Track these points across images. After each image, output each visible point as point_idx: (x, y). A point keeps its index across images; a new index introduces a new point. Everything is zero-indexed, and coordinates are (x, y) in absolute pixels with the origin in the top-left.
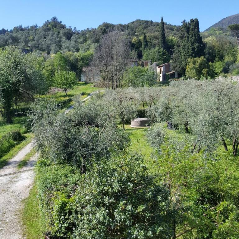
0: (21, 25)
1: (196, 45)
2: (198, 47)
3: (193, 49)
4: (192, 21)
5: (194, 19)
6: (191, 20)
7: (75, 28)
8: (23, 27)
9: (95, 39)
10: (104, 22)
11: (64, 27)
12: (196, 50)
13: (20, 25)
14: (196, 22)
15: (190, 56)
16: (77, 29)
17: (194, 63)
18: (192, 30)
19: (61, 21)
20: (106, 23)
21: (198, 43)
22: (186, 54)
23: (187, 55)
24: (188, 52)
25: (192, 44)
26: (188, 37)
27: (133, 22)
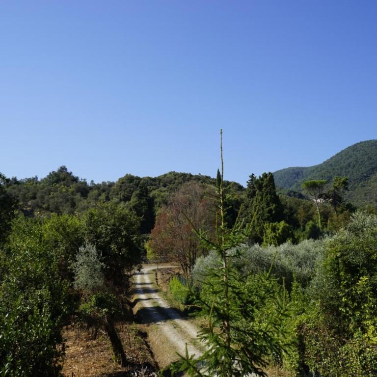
0: (16, 177)
1: (273, 206)
2: (275, 209)
3: (270, 211)
4: (265, 175)
5: (267, 173)
6: (263, 175)
7: (92, 181)
8: (18, 179)
9: (123, 196)
10: (127, 175)
11: (75, 180)
12: (274, 212)
13: (14, 177)
14: (270, 176)
15: (265, 220)
16: (96, 183)
17: (274, 229)
18: (266, 186)
19: (71, 172)
20: (130, 175)
21: (276, 204)
22: (260, 218)
23: (262, 219)
24: (263, 215)
25: (268, 205)
26: (262, 196)
27: (165, 175)
